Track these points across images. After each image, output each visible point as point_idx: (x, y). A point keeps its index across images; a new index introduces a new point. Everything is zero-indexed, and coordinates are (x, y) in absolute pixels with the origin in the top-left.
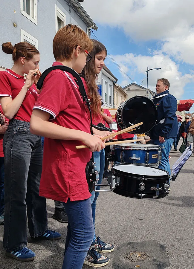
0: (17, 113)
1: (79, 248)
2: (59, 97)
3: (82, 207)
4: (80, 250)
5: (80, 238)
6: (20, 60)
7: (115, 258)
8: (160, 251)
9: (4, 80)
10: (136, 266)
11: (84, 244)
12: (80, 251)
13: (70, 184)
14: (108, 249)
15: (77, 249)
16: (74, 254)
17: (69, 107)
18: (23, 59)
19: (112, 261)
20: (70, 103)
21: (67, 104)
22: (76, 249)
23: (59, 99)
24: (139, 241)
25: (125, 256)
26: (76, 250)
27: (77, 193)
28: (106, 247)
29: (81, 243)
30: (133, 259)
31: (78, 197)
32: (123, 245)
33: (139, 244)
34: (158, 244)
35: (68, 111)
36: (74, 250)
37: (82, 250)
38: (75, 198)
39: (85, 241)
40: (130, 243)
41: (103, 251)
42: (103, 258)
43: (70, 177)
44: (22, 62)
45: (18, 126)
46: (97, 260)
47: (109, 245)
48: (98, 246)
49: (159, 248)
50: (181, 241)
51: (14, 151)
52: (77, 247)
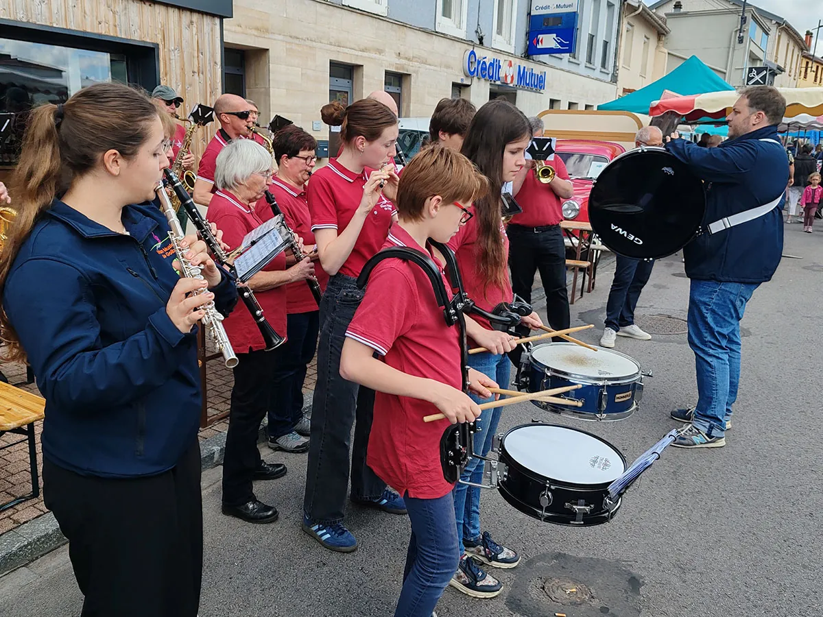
0: (347, 261)
1: (428, 581)
2: (392, 317)
3: (432, 511)
4: (428, 584)
5: (430, 565)
6: (355, 143)
7: (515, 586)
8: (625, 590)
9: (323, 191)
10: (557, 614)
11: (436, 576)
12: (429, 586)
13: (408, 469)
14: (504, 561)
15: (424, 581)
16: (419, 589)
17: (413, 328)
18: (360, 140)
19: (507, 591)
20: (415, 322)
21: (410, 324)
22: (422, 580)
23: (393, 321)
24: (582, 555)
25: (539, 585)
26: (422, 582)
27: (419, 485)
28: (500, 556)
29: (432, 573)
30: (557, 595)
31: (421, 493)
32: (543, 557)
33: (579, 561)
34: (625, 571)
35: (411, 335)
36: (418, 581)
37: (432, 584)
38: (417, 493)
39: (439, 572)
40: (559, 556)
41: (494, 564)
42: (490, 581)
43: (409, 456)
44: (359, 148)
45: (345, 288)
46: (476, 583)
47: (508, 554)
48: (485, 550)
49: (624, 584)
50: (689, 576)
51: (335, 338)
52: (424, 577)
